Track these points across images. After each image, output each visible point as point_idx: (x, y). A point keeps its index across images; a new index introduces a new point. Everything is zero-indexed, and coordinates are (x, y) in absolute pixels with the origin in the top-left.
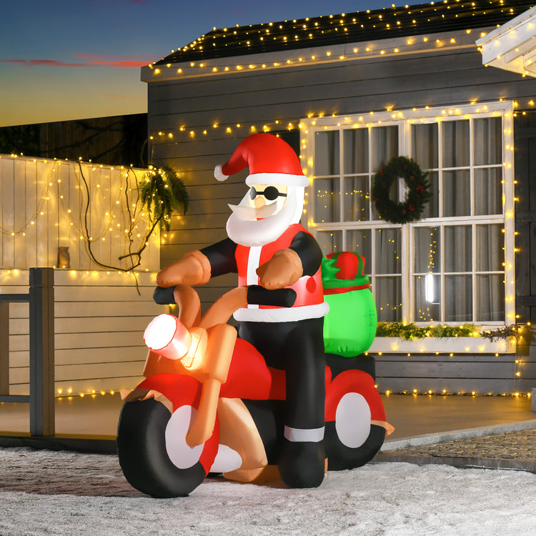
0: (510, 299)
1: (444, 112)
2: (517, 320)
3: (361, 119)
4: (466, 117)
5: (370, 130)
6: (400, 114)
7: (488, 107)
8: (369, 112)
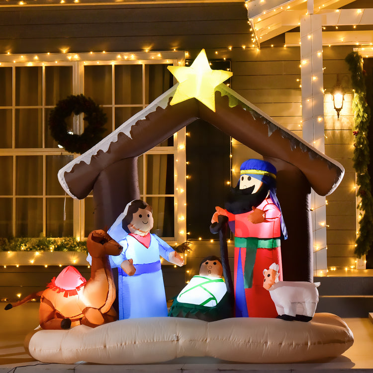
0: (181, 218)
1: (119, 56)
2: (188, 237)
3: (36, 58)
4: (140, 62)
5: (44, 68)
6: (76, 57)
7: (162, 55)
8: (47, 52)
